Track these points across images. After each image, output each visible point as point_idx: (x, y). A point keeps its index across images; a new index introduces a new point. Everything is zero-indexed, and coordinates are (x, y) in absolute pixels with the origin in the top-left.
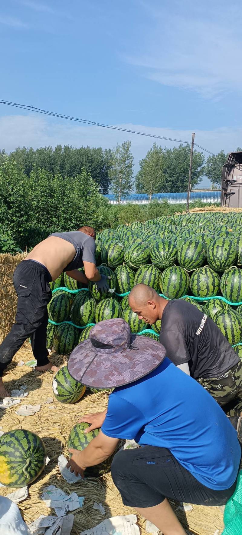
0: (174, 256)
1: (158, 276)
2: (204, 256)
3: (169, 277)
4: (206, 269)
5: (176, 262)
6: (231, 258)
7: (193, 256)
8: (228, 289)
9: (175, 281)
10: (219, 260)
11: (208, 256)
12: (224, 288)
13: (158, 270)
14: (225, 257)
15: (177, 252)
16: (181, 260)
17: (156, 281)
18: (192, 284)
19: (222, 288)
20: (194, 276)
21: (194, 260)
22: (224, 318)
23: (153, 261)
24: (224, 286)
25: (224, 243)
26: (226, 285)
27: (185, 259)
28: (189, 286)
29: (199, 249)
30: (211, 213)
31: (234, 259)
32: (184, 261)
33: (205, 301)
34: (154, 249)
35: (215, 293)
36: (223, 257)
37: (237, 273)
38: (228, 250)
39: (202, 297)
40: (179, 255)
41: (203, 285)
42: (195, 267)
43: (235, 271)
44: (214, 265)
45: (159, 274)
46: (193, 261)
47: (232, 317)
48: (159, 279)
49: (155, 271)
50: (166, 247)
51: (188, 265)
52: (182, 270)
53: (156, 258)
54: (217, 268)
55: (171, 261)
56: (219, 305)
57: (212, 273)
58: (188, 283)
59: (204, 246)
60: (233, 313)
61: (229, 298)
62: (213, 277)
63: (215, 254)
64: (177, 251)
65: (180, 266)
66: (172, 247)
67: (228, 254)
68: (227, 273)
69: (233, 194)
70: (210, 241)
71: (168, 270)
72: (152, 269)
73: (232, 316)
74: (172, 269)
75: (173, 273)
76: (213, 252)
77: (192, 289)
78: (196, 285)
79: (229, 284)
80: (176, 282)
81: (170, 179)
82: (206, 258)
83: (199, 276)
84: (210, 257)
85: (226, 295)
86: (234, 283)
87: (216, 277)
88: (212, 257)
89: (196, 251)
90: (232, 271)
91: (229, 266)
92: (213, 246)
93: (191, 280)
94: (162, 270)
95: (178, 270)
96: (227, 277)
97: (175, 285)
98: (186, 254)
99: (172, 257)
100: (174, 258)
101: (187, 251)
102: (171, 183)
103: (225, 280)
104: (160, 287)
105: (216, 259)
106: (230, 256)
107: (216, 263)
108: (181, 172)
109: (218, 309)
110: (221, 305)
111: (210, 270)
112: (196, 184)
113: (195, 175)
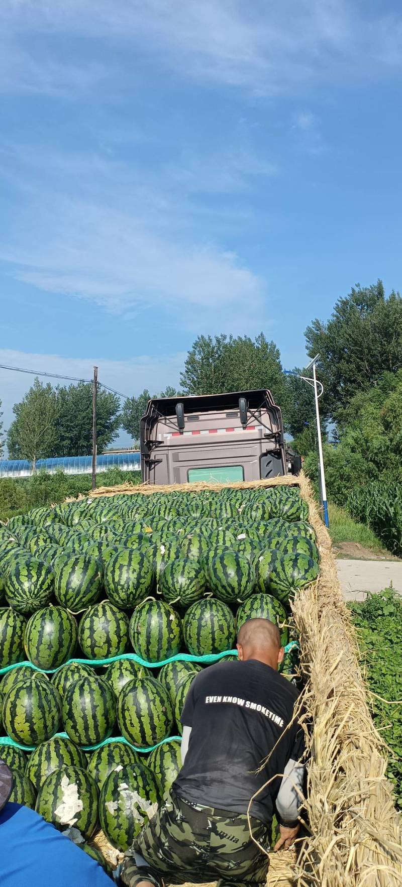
0: (48, 589)
1: (21, 628)
2: (100, 584)
3: (40, 629)
4: (103, 607)
5: (53, 599)
6: (144, 583)
7: (81, 585)
8: (142, 640)
9: (50, 634)
10: (124, 590)
11: (106, 583)
12: (136, 639)
13: (20, 616)
14: (133, 583)
15: (53, 581)
16: (60, 595)
17: (16, 639)
18: (81, 637)
19: (133, 639)
20: (84, 622)
21: (82, 592)
22: (135, 697)
23: (9, 601)
24: (136, 635)
25: (130, 560)
26: (139, 633)
27: (67, 592)
28: (77, 641)
29: (90, 572)
30: (124, 496)
31: (149, 586)
32: (65, 596)
33: (105, 666)
34: (11, 579)
35: (122, 649)
36: (131, 584)
37: (155, 610)
38: (138, 570)
39: (99, 659)
40: (57, 586)
41: (100, 637)
42: (86, 604)
43: (151, 605)
44: (117, 599)
45: (22, 625)
46: (81, 596)
47: (150, 692)
48: (22, 633)
49: (15, 621)
50: (33, 573)
51: (73, 603)
52: (63, 613)
53: (15, 596)
54: (122, 603)
55: (43, 598)
56: (129, 671)
57: (114, 613)
58: (74, 634)
59: (100, 566)
60: (151, 685)
61: (144, 656)
62: (117, 621)
63: (117, 580)
64: (54, 578)
65: (60, 605)
66: (43, 572)
67: (139, 577)
68: (138, 611)
69: (159, 461)
70: (111, 556)
71: (38, 616)
72: (8, 617)
73: (149, 690)
74: (45, 614)
75: (47, 621)
76: (113, 575)
77: (82, 645)
78: (88, 638)
79: (143, 631)
80: (52, 638)
81: (67, 435)
82: (104, 586)
83: (92, 622)
84: (109, 585)
85: (140, 650)
86: (151, 628)
87: (122, 619)
88: (112, 586)
89: (86, 577)
90: (147, 607)
91: (142, 598)
92: (114, 566)
93: (80, 630)
94: (27, 615)
95: (56, 614)
96: (139, 619)
97: (50, 643)
98: (68, 583)
99: (45, 591)
100: (47, 592)
101: (69, 578)
102: (68, 442)
103: (136, 624)
104: (24, 648)
105: (119, 587)
106: (142, 581)
107: (119, 596)
108: (84, 424)
109: (128, 678)
110: (132, 670)
111: (111, 608)
112: (109, 441)
113: (107, 427)
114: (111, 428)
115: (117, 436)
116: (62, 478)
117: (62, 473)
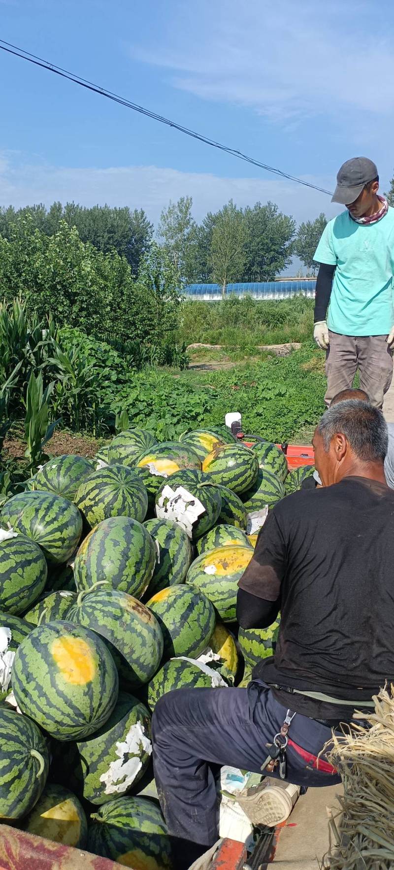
112: (282, 269)
113: (281, 253)
114: (284, 254)
115: (291, 262)
116: (249, 302)
117: (250, 298)
